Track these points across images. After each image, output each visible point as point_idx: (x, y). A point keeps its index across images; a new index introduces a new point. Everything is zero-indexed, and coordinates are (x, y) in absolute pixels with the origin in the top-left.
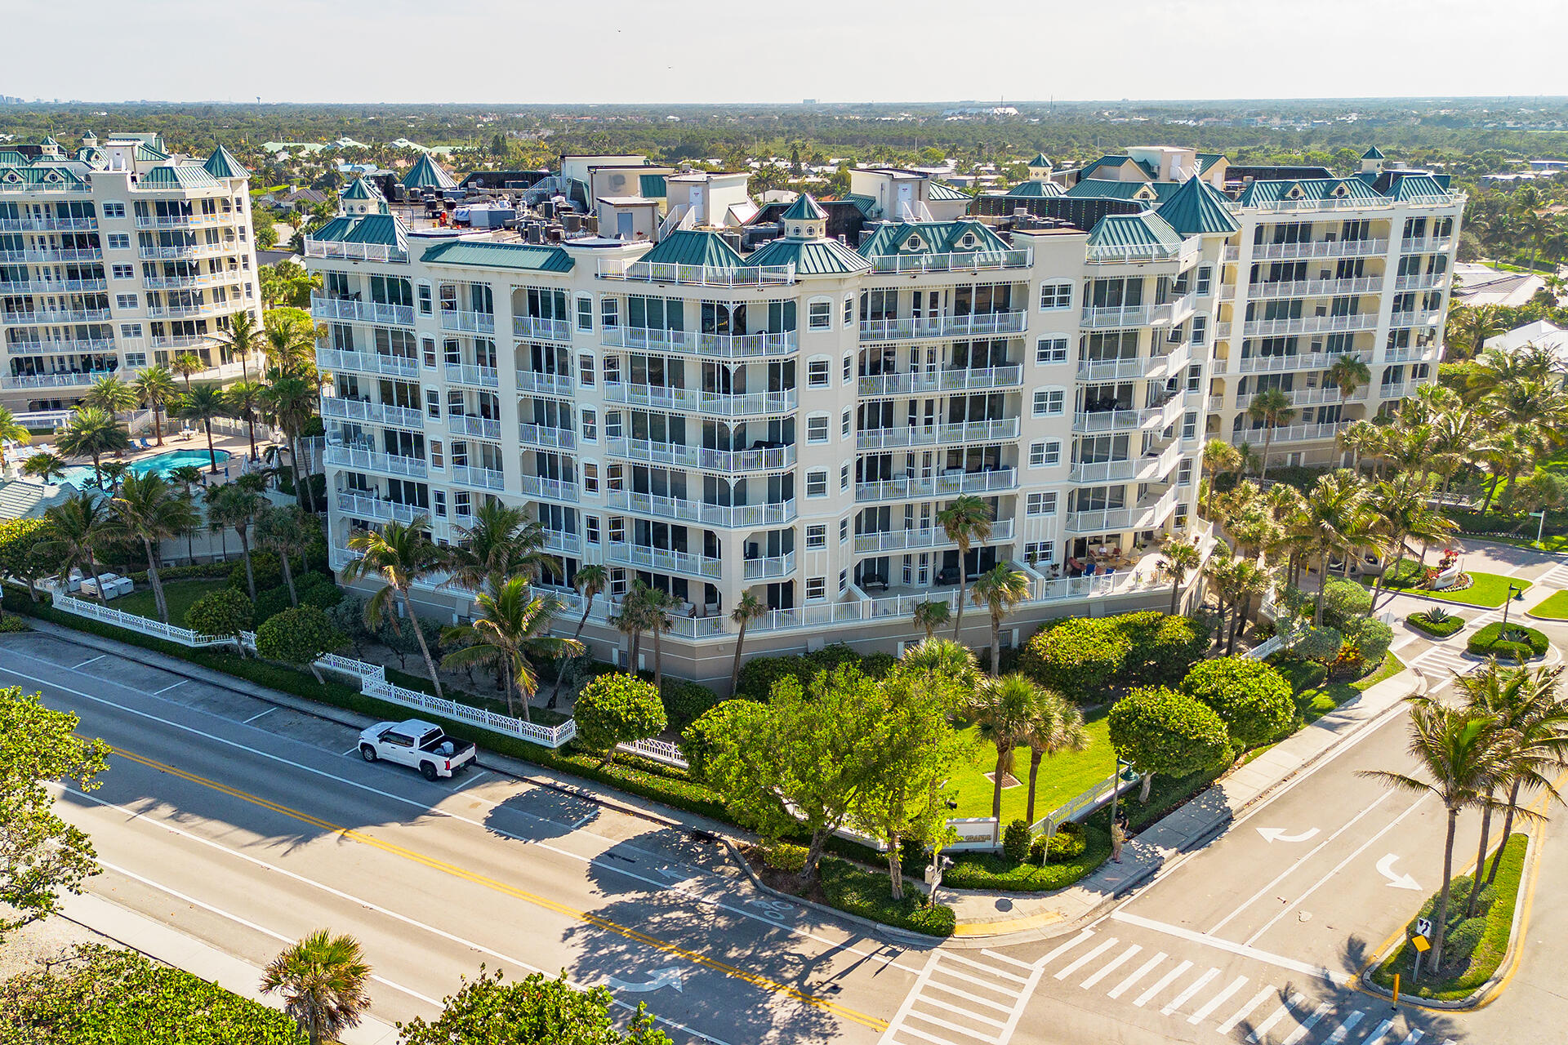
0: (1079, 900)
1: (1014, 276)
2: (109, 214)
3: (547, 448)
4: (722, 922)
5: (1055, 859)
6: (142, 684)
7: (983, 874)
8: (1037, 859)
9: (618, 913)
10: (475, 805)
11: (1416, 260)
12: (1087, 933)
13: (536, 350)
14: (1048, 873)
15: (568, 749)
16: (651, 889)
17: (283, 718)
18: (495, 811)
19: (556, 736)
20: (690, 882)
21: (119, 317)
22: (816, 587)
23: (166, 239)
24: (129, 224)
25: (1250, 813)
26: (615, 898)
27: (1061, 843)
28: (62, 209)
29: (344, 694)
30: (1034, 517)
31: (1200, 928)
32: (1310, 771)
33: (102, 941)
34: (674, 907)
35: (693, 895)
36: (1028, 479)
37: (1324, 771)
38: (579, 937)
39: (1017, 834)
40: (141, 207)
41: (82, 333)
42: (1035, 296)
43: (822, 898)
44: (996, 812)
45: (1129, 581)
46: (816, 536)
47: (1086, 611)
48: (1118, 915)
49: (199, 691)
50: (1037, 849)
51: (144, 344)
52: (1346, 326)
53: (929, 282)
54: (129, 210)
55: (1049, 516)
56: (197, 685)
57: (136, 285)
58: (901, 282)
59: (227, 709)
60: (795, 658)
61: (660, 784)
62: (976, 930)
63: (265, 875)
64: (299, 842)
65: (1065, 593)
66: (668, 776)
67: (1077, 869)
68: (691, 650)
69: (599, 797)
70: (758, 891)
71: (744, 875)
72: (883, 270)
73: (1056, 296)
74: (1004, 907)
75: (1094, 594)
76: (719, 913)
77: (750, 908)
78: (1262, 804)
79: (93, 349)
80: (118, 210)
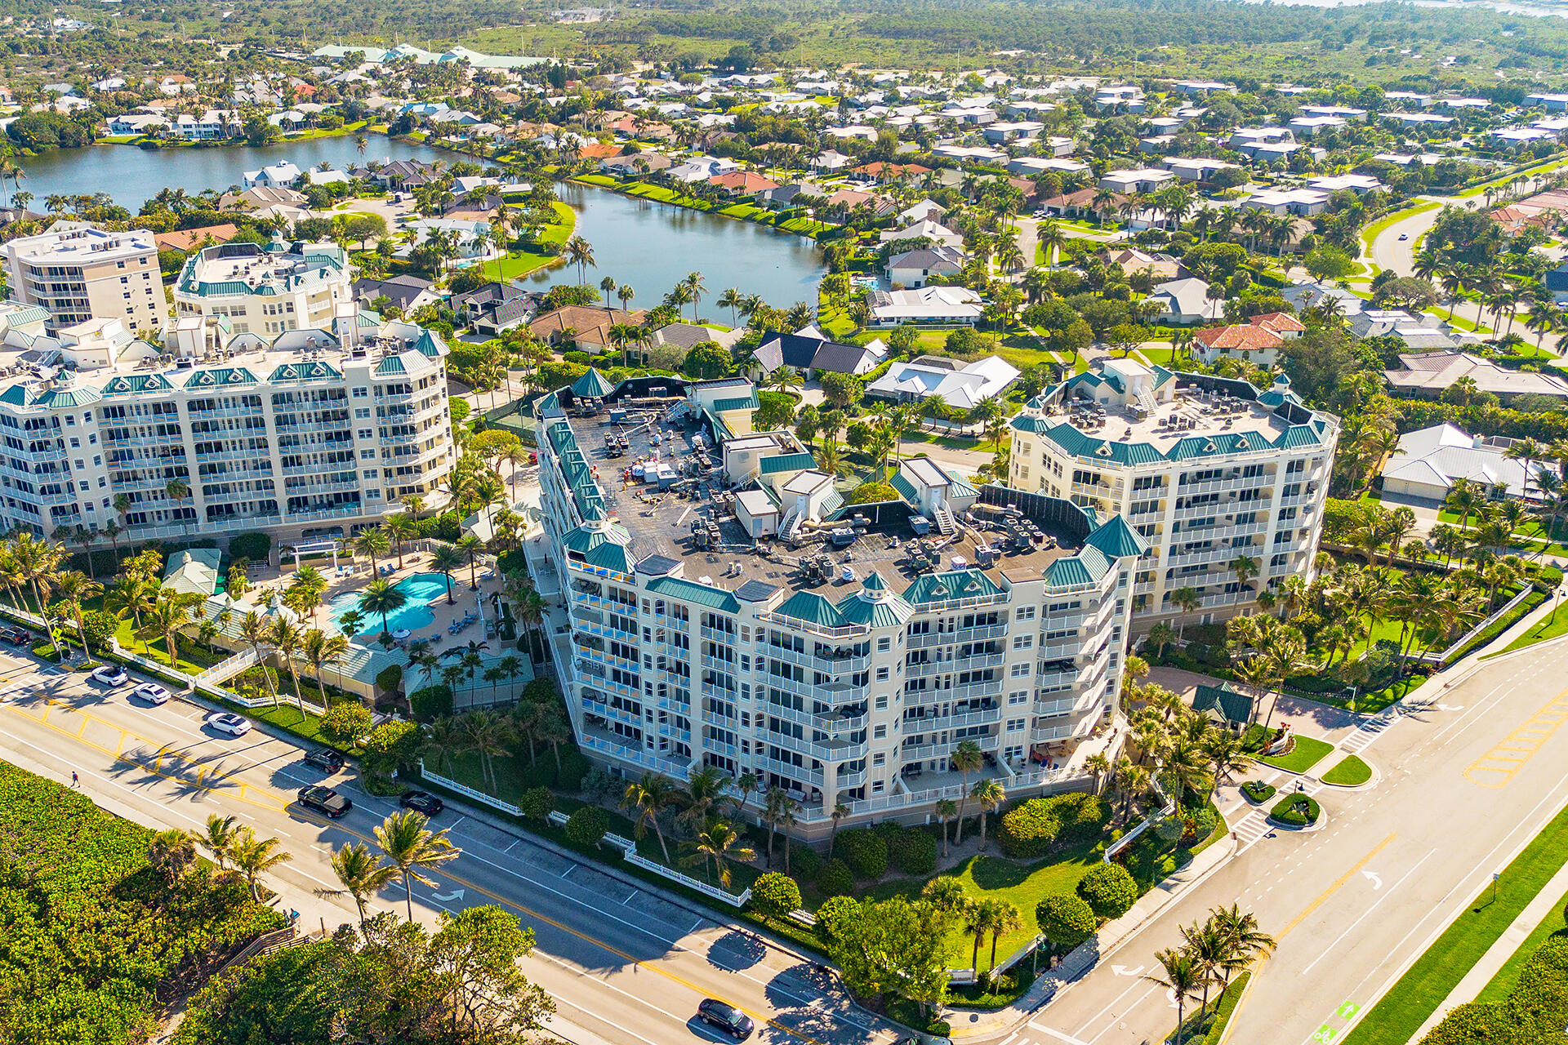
0: (1011, 1014)
1: (1000, 608)
2: (356, 395)
3: (717, 698)
4: (834, 1028)
5: (1002, 991)
6: (493, 842)
7: (964, 1001)
8: (992, 991)
9: (783, 1019)
10: (702, 944)
11: (1297, 487)
12: (1015, 1035)
13: (713, 646)
14: (998, 1000)
15: (747, 907)
16: (799, 1005)
17: (584, 874)
18: (712, 949)
19: (739, 901)
20: (818, 1001)
21: (362, 465)
22: (878, 786)
23: (394, 410)
24: (369, 402)
25: (1111, 953)
26: (781, 1011)
27: (1004, 982)
28: (323, 396)
29: (614, 857)
30: (1011, 733)
31: (1069, 1033)
32: (1150, 922)
33: (554, 1037)
34: (810, 1018)
35: (820, 1009)
36: (1008, 711)
37: (1159, 921)
38: (767, 1035)
39: (983, 978)
40: (378, 391)
41: (335, 479)
42: (1013, 615)
43: (885, 1013)
44: (974, 966)
45: (1067, 770)
46: (879, 759)
47: (1042, 794)
48: (1031, 1024)
49: (530, 850)
50: (994, 986)
51: (379, 483)
52: (1245, 531)
53: (946, 614)
54: (370, 392)
55: (1020, 731)
56: (525, 845)
57: (374, 443)
58: (931, 616)
59: (550, 866)
60: (865, 831)
61: (799, 936)
62: (960, 1034)
63: (607, 991)
64: (614, 970)
65: (1027, 782)
66: (802, 929)
67: (1011, 998)
68: (805, 826)
69: (765, 940)
70: (852, 1007)
71: (845, 997)
72: (920, 610)
73: (1026, 613)
74: (974, 1019)
75: (1045, 782)
76: (832, 1022)
77: (849, 1017)
78: (1118, 948)
79: (343, 488)
80: (360, 392)
